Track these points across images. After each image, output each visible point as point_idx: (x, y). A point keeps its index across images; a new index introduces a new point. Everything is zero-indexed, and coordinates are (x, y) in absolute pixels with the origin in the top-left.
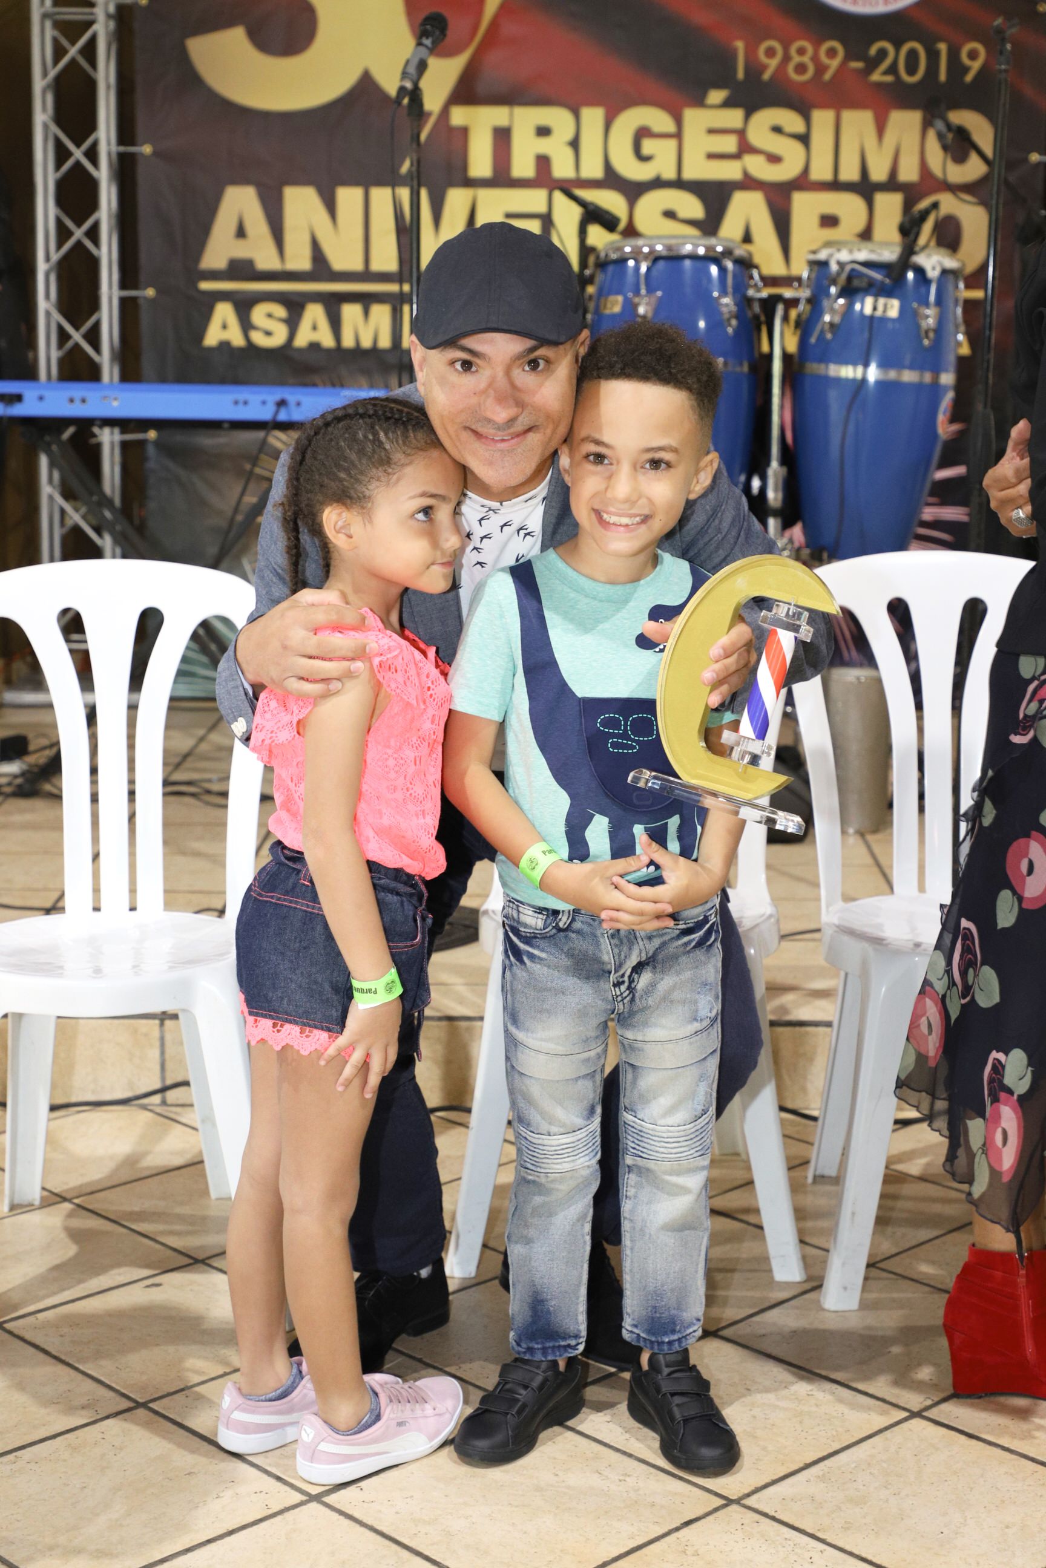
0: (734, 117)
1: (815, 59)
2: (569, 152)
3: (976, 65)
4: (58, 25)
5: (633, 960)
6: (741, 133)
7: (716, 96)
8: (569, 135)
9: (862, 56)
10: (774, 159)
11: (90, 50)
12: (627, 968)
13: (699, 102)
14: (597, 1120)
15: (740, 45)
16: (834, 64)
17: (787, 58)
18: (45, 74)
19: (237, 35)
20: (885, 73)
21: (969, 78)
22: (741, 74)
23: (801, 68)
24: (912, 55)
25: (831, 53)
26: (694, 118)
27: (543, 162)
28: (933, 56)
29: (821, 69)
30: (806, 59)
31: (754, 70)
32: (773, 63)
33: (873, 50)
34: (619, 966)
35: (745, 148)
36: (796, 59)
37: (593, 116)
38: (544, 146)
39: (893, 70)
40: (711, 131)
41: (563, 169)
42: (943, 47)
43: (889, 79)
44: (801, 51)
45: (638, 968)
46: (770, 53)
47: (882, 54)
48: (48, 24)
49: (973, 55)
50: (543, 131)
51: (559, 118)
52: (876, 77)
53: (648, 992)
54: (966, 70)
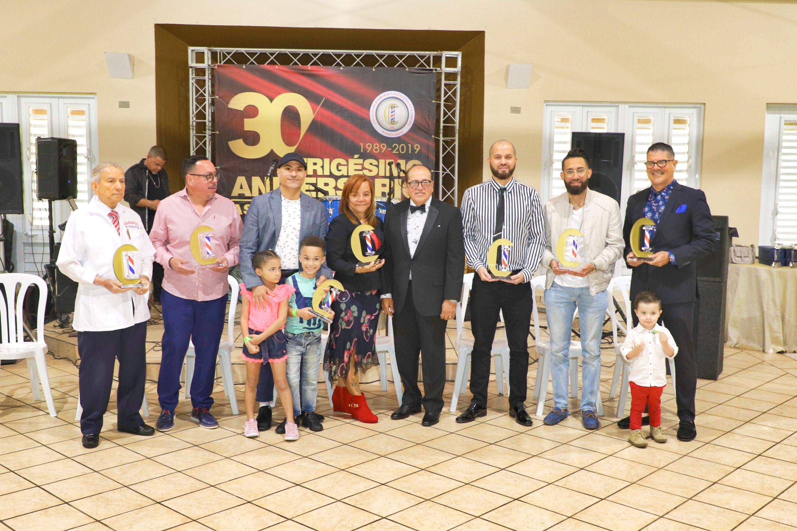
0: (361, 161)
1: (380, 148)
2: (321, 169)
3: (418, 150)
4: (197, 137)
5: (307, 343)
6: (362, 165)
7: (356, 156)
8: (321, 165)
9: (391, 147)
10: (370, 171)
11: (205, 144)
12: (306, 345)
13: (353, 158)
14: (299, 373)
15: (362, 144)
16: (384, 149)
17: (373, 147)
18: (193, 149)
19: (241, 141)
20: (396, 151)
21: (416, 152)
22: (362, 151)
23: (376, 150)
24: (403, 147)
25: (383, 146)
26: (350, 160)
27: (315, 171)
28: (408, 147)
29: (381, 150)
30: (377, 148)
31: (365, 150)
32: (370, 148)
33: (393, 146)
34: (305, 344)
35: (364, 168)
36: (375, 148)
37: (327, 161)
38: (315, 167)
39: (398, 150)
40: (355, 164)
41: (320, 172)
42: (410, 145)
43: (398, 152)
44: (376, 146)
45: (308, 345)
46: (369, 146)
47: (396, 146)
48: (194, 137)
49: (417, 147)
50: (315, 164)
51: (319, 161)
52: (394, 152)
53: (309, 349)
54: (416, 150)
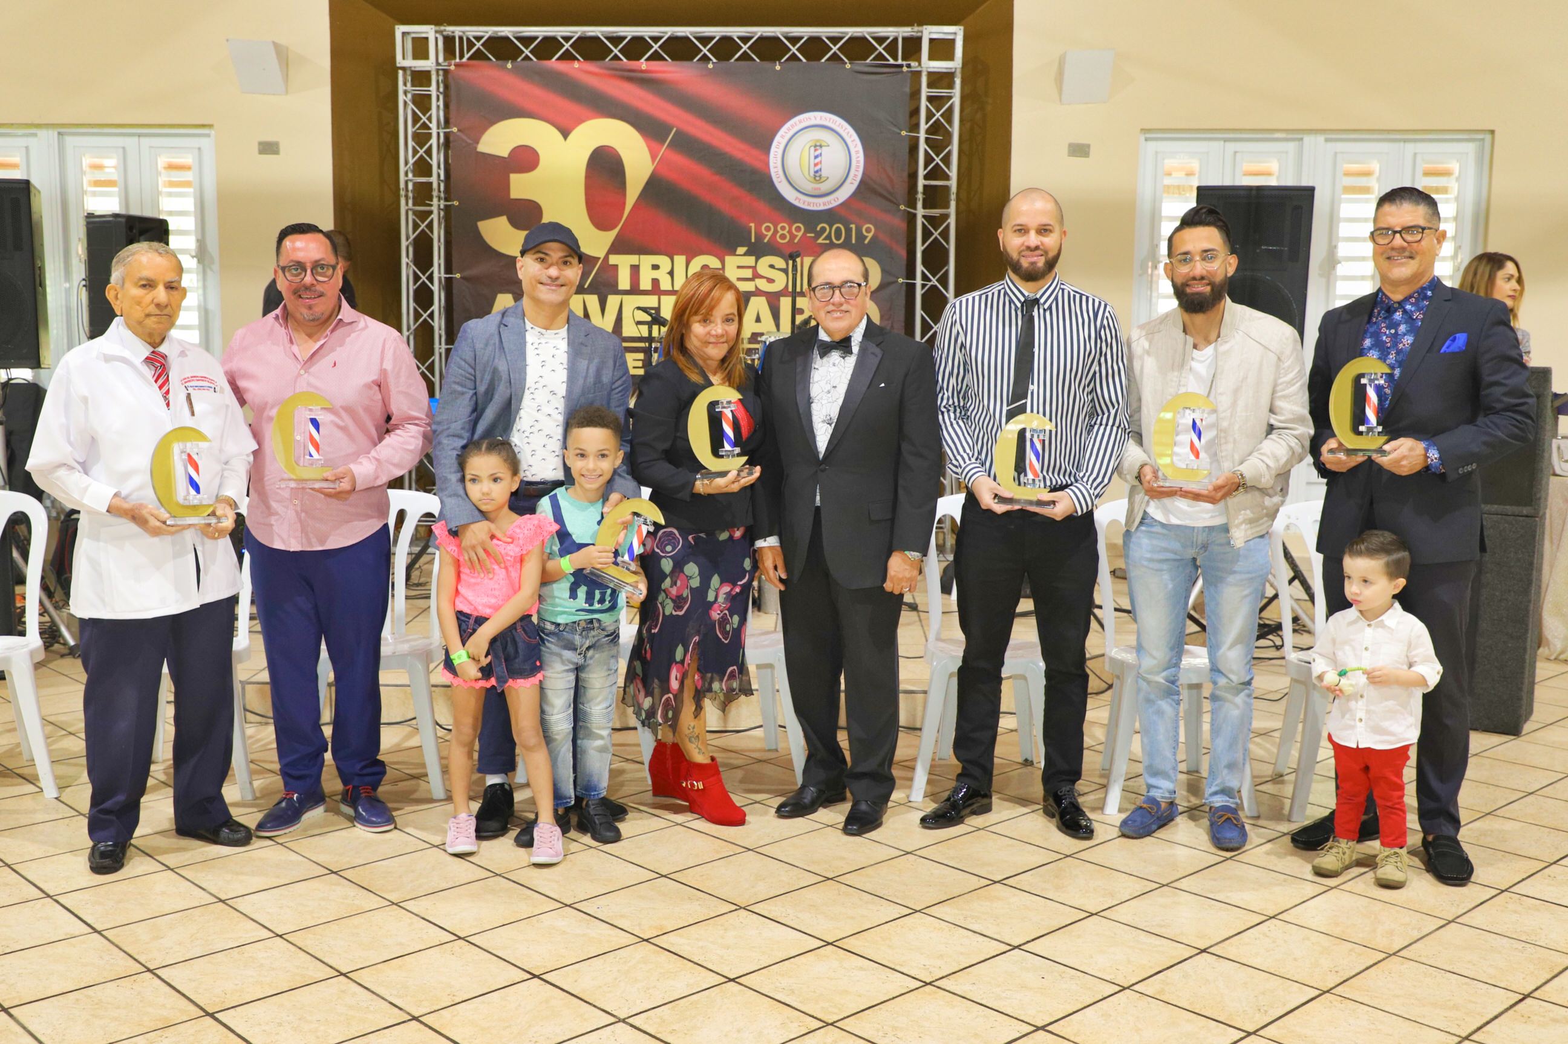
0: (750, 260)
1: (790, 232)
2: (669, 277)
3: (870, 235)
4: (415, 213)
5: (587, 645)
6: (754, 268)
7: (741, 250)
8: (669, 269)
9: (813, 230)
10: (771, 281)
11: (430, 226)
12: (584, 648)
13: (733, 253)
14: (571, 710)
15: (752, 225)
16: (800, 234)
17: (776, 232)
18: (408, 238)
19: (503, 221)
20: (825, 239)
21: (866, 242)
22: (753, 240)
23: (783, 237)
24: (838, 230)
25: (798, 229)
26: (729, 259)
27: (655, 282)
28: (848, 231)
29: (793, 237)
30: (785, 232)
31: (760, 236)
32: (770, 234)
33: (818, 228)
34: (581, 646)
35: (756, 276)
36: (781, 232)
37: (680, 260)
38: (655, 274)
39: (829, 237)
40: (739, 267)
41: (665, 285)
42: (853, 226)
43: (828, 242)
44: (783, 228)
45: (588, 648)
46: (768, 229)
47: (823, 230)
48: (410, 213)
49: (868, 230)
50: (655, 267)
51: (663, 261)
52: (820, 241)
53: (591, 658)
54: (866, 237)
